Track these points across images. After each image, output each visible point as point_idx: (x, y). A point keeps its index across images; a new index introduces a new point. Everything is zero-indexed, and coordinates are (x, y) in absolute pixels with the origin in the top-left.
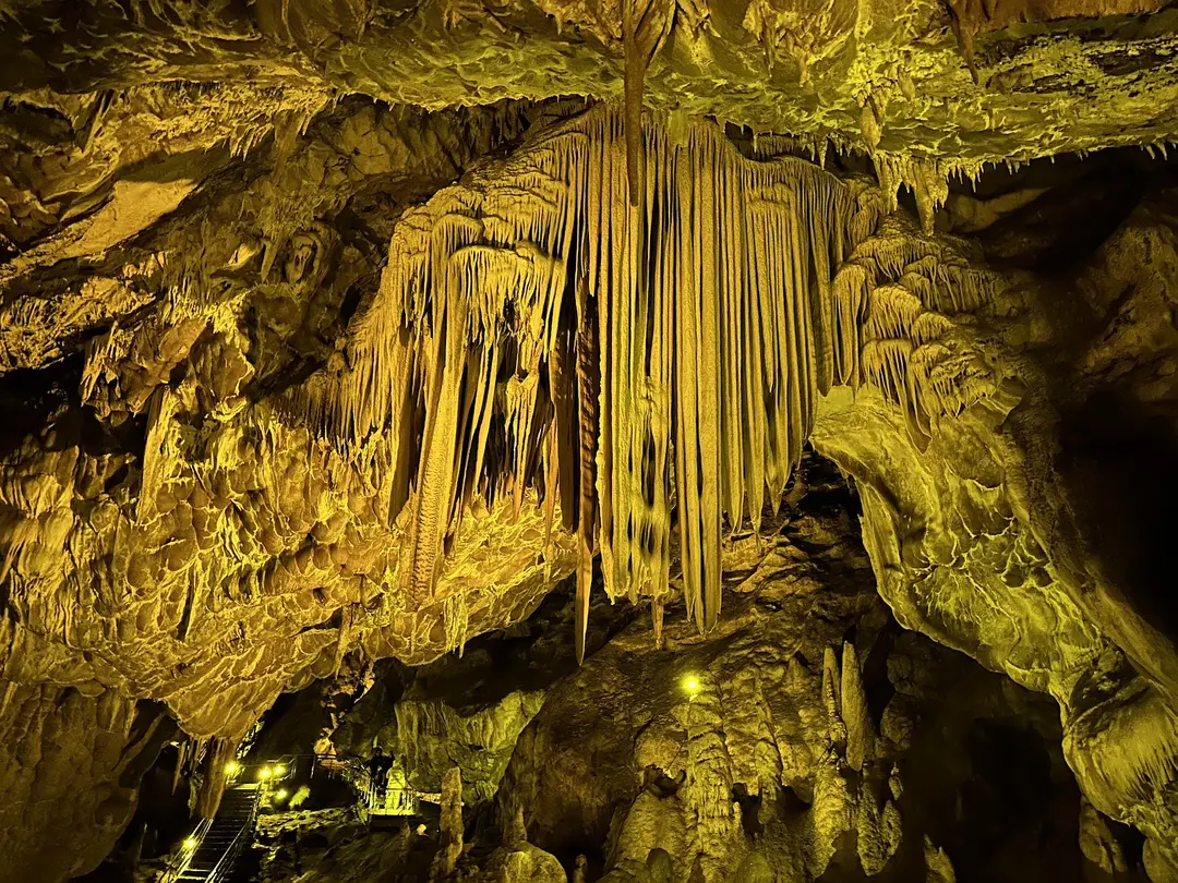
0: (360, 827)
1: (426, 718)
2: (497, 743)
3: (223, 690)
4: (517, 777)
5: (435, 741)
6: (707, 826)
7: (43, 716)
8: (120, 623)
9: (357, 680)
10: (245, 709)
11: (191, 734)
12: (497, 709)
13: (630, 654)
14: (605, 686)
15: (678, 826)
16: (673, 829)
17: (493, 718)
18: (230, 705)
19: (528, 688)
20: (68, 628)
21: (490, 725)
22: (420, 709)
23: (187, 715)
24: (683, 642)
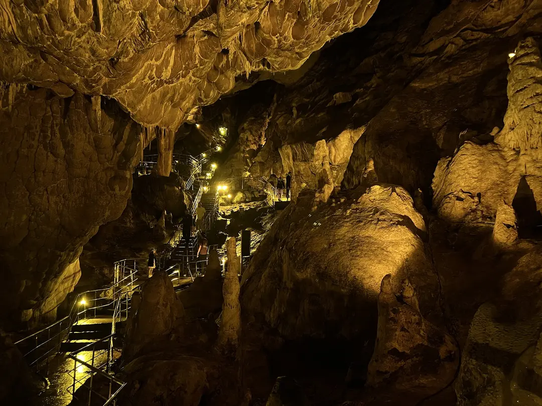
0: (270, 208)
1: (296, 154)
2: (338, 160)
3: (153, 90)
4: (355, 169)
5: (303, 164)
6: (531, 155)
7: (57, 126)
8: (48, 18)
9: (257, 142)
10: (174, 107)
11: (141, 123)
12: (336, 140)
13: (425, 89)
14: (410, 109)
15: (499, 161)
16: (496, 163)
17: (334, 145)
18: (162, 103)
19: (355, 126)
20: (15, 26)
21: (333, 150)
22: (292, 149)
23: (134, 108)
24: (464, 75)
